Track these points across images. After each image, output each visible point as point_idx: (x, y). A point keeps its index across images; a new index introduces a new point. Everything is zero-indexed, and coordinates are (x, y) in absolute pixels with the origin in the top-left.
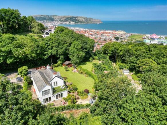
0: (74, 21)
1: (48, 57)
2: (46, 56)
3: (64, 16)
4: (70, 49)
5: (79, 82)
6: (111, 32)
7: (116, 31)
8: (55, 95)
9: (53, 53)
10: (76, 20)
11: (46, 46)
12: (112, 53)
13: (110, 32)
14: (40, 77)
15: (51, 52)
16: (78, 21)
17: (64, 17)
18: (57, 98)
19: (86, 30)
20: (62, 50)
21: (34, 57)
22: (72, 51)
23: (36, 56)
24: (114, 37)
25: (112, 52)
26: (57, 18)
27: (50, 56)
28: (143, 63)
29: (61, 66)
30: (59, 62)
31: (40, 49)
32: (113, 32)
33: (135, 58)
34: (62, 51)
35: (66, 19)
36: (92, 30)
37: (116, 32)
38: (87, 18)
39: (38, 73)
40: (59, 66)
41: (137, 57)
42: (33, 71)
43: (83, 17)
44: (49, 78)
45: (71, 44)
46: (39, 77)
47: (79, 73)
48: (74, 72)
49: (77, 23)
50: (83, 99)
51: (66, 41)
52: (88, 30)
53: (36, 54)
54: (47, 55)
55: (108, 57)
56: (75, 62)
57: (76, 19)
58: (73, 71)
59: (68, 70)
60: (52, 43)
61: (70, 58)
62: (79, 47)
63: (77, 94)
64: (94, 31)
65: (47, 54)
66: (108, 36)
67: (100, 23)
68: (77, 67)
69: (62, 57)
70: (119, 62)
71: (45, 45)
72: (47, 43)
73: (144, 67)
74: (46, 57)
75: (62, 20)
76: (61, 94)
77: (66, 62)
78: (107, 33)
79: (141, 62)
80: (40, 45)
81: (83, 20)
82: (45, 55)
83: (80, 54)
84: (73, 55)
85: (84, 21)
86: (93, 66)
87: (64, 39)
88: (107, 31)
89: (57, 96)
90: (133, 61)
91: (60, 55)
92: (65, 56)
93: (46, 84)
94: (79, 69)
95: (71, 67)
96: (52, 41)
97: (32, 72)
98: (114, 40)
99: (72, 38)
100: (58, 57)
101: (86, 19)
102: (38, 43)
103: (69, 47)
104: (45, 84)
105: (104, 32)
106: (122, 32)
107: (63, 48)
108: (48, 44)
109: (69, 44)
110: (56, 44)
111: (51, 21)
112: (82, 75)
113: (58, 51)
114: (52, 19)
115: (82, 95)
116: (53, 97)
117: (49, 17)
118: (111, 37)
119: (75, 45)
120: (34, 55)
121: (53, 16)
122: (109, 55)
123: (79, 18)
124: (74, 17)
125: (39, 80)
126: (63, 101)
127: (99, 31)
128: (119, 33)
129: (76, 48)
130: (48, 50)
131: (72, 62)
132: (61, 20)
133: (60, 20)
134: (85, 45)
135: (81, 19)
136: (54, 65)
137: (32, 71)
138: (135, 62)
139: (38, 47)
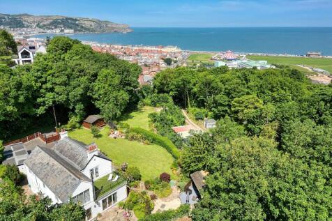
0: (71, 28)
1: (46, 109)
2: (41, 107)
3: (49, 16)
4: (96, 88)
5: (135, 158)
6: (154, 49)
7: (163, 47)
8: (101, 202)
9: (57, 99)
10: (77, 25)
11: (39, 84)
12: (177, 91)
13: (152, 49)
14: (51, 164)
15: (54, 98)
16: (82, 27)
17: (47, 18)
18: (104, 207)
19: (103, 46)
20: (79, 91)
21: (12, 112)
22: (102, 92)
23: (16, 110)
24: (163, 59)
25: (179, 87)
26: (30, 20)
27: (50, 108)
28: (243, 105)
29: (79, 128)
30: (74, 120)
31: (25, 92)
32: (159, 49)
33: (224, 96)
34: (80, 93)
35: (52, 24)
36: (116, 47)
37: (163, 50)
38: (99, 21)
39: (43, 152)
40: (74, 127)
41: (228, 94)
42: (15, 149)
43: (90, 18)
44: (75, 162)
45: (95, 76)
46: (48, 164)
47: (127, 138)
48: (115, 138)
49: (79, 31)
50: (163, 196)
51: (83, 71)
52: (108, 46)
53: (17, 104)
54: (43, 106)
55: (171, 99)
56: (111, 115)
57: (77, 22)
58: (112, 136)
59: (100, 136)
60: (53, 76)
61: (98, 106)
62: (116, 81)
63: (147, 188)
64: (120, 47)
65: (44, 103)
66: (150, 57)
67: (129, 31)
68: (117, 126)
69: (79, 106)
70: (192, 107)
71: (36, 81)
72: (41, 77)
73: (245, 111)
74: (41, 110)
75: (45, 25)
76: (113, 195)
77: (90, 117)
78: (147, 51)
79: (239, 103)
80: (24, 84)
81: (91, 26)
82: (38, 106)
83: (119, 98)
84: (105, 99)
85: (93, 27)
86: (150, 119)
87: (78, 67)
88: (145, 48)
89: (104, 201)
90: (222, 102)
91: (75, 103)
92: (86, 105)
93: (79, 178)
94: (125, 131)
95: (103, 128)
96: (50, 72)
97: (13, 153)
98: (163, 66)
99: (96, 61)
100: (71, 107)
101: (99, 23)
102: (16, 78)
103: (93, 84)
104: (74, 179)
105: (140, 50)
106: (174, 49)
107: (79, 86)
108: (43, 79)
109: (93, 76)
110: (64, 78)
111: (17, 27)
112: (136, 142)
113: (70, 94)
114: (19, 23)
115: (157, 189)
116: (97, 206)
117: (9, 19)
118: (156, 58)
119: (106, 76)
120: (10, 108)
121: (20, 15)
122: (171, 93)
123: (81, 22)
124: (72, 19)
125: (54, 171)
126: (120, 211)
127: (130, 47)
128: (170, 50)
129: (110, 85)
130: (45, 93)
131: (104, 116)
132: (41, 24)
133: (38, 25)
134: (126, 77)
135: (87, 24)
136: (63, 126)
137: (12, 149)
138: (226, 103)
139: (19, 86)
